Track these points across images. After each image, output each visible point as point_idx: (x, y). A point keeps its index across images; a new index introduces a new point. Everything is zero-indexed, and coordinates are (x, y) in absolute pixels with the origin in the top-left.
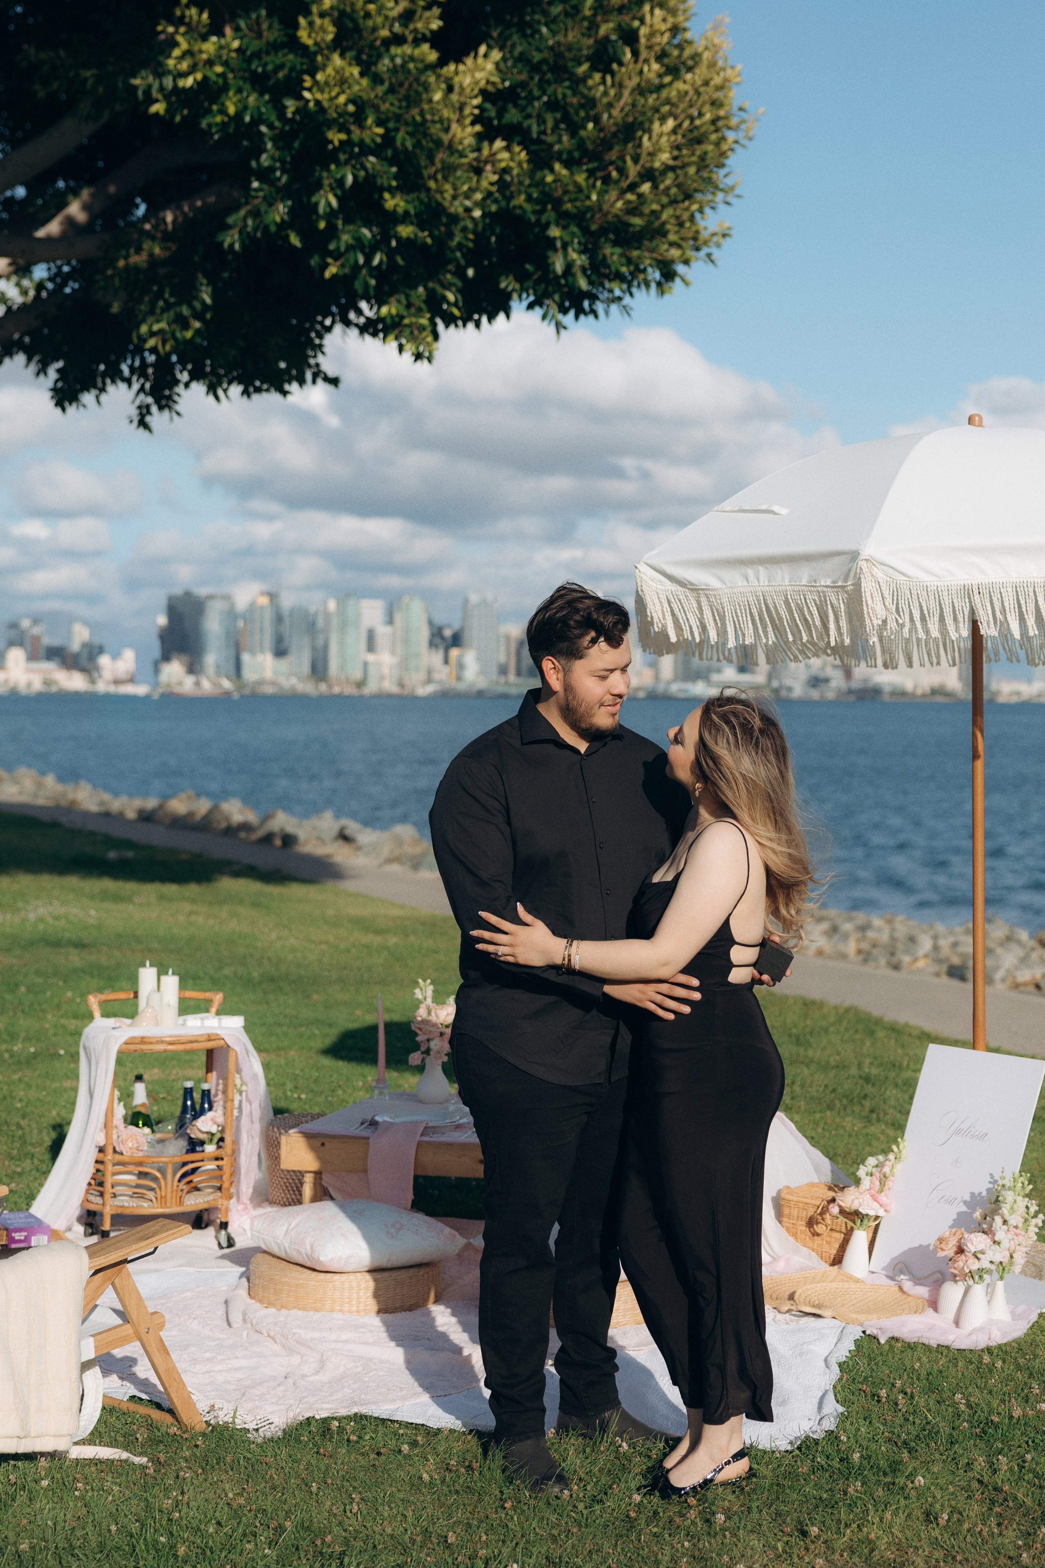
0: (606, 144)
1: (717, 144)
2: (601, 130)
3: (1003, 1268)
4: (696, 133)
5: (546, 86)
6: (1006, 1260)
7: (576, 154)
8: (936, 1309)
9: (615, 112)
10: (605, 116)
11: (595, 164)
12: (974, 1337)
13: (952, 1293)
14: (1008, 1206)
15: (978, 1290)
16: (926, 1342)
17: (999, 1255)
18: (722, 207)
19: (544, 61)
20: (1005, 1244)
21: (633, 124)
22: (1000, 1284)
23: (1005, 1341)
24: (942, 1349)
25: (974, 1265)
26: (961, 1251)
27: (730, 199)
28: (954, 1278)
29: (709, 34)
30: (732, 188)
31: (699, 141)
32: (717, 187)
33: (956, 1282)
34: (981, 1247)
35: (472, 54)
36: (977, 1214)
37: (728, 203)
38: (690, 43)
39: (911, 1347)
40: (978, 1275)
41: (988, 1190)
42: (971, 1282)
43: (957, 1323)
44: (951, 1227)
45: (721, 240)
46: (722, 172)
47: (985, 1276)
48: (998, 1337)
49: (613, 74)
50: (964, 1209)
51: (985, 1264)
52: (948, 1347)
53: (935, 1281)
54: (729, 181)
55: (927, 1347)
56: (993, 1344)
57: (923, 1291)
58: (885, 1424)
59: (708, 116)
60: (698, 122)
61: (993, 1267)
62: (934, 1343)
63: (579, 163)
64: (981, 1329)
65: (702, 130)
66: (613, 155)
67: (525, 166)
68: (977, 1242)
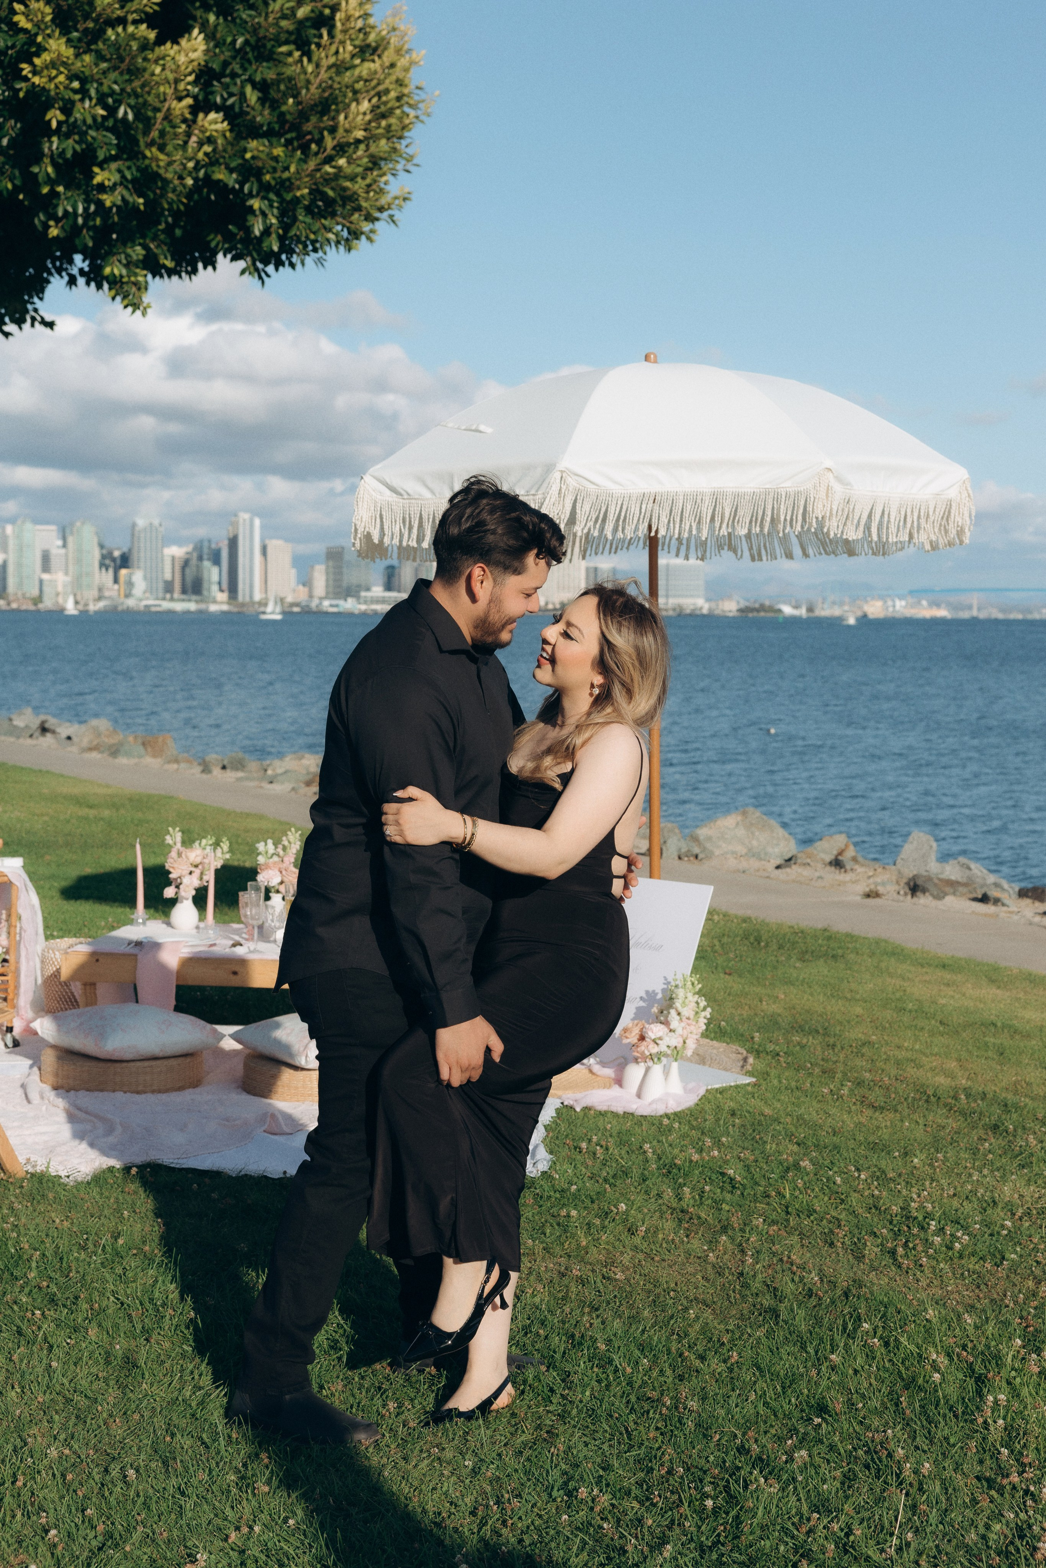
0: (303, 115)
1: (400, 119)
2: (299, 103)
3: (676, 1053)
4: (383, 109)
5: (247, 65)
6: (680, 1045)
7: (277, 127)
8: (621, 1086)
9: (313, 89)
10: (304, 91)
11: (294, 135)
12: (654, 1106)
13: (635, 1073)
14: (680, 1001)
15: (657, 1070)
16: (614, 1109)
17: (674, 1041)
18: (402, 175)
19: (247, 42)
20: (679, 1031)
21: (327, 99)
22: (675, 1065)
23: (679, 1109)
24: (627, 1115)
25: (654, 1049)
26: (642, 1038)
27: (409, 167)
28: (636, 1060)
29: (389, 20)
30: (412, 157)
31: (384, 116)
32: (401, 156)
33: (637, 1063)
34: (659, 1034)
35: (187, 36)
36: (655, 1010)
37: (408, 171)
38: (373, 27)
39: (602, 1114)
40: (656, 1058)
41: (663, 990)
42: (650, 1063)
43: (639, 1095)
44: (633, 1019)
45: (402, 203)
46: (404, 143)
47: (662, 1058)
48: (674, 1106)
49: (308, 54)
50: (642, 1004)
51: (663, 1048)
52: (632, 1114)
53: (620, 1065)
54: (410, 151)
55: (615, 1115)
56: (670, 1111)
57: (609, 1072)
58: (587, 1168)
59: (393, 94)
60: (384, 98)
61: (669, 1052)
62: (620, 1111)
63: (279, 135)
64: (660, 1100)
65: (389, 105)
66: (308, 127)
67: (228, 134)
68: (655, 1030)
